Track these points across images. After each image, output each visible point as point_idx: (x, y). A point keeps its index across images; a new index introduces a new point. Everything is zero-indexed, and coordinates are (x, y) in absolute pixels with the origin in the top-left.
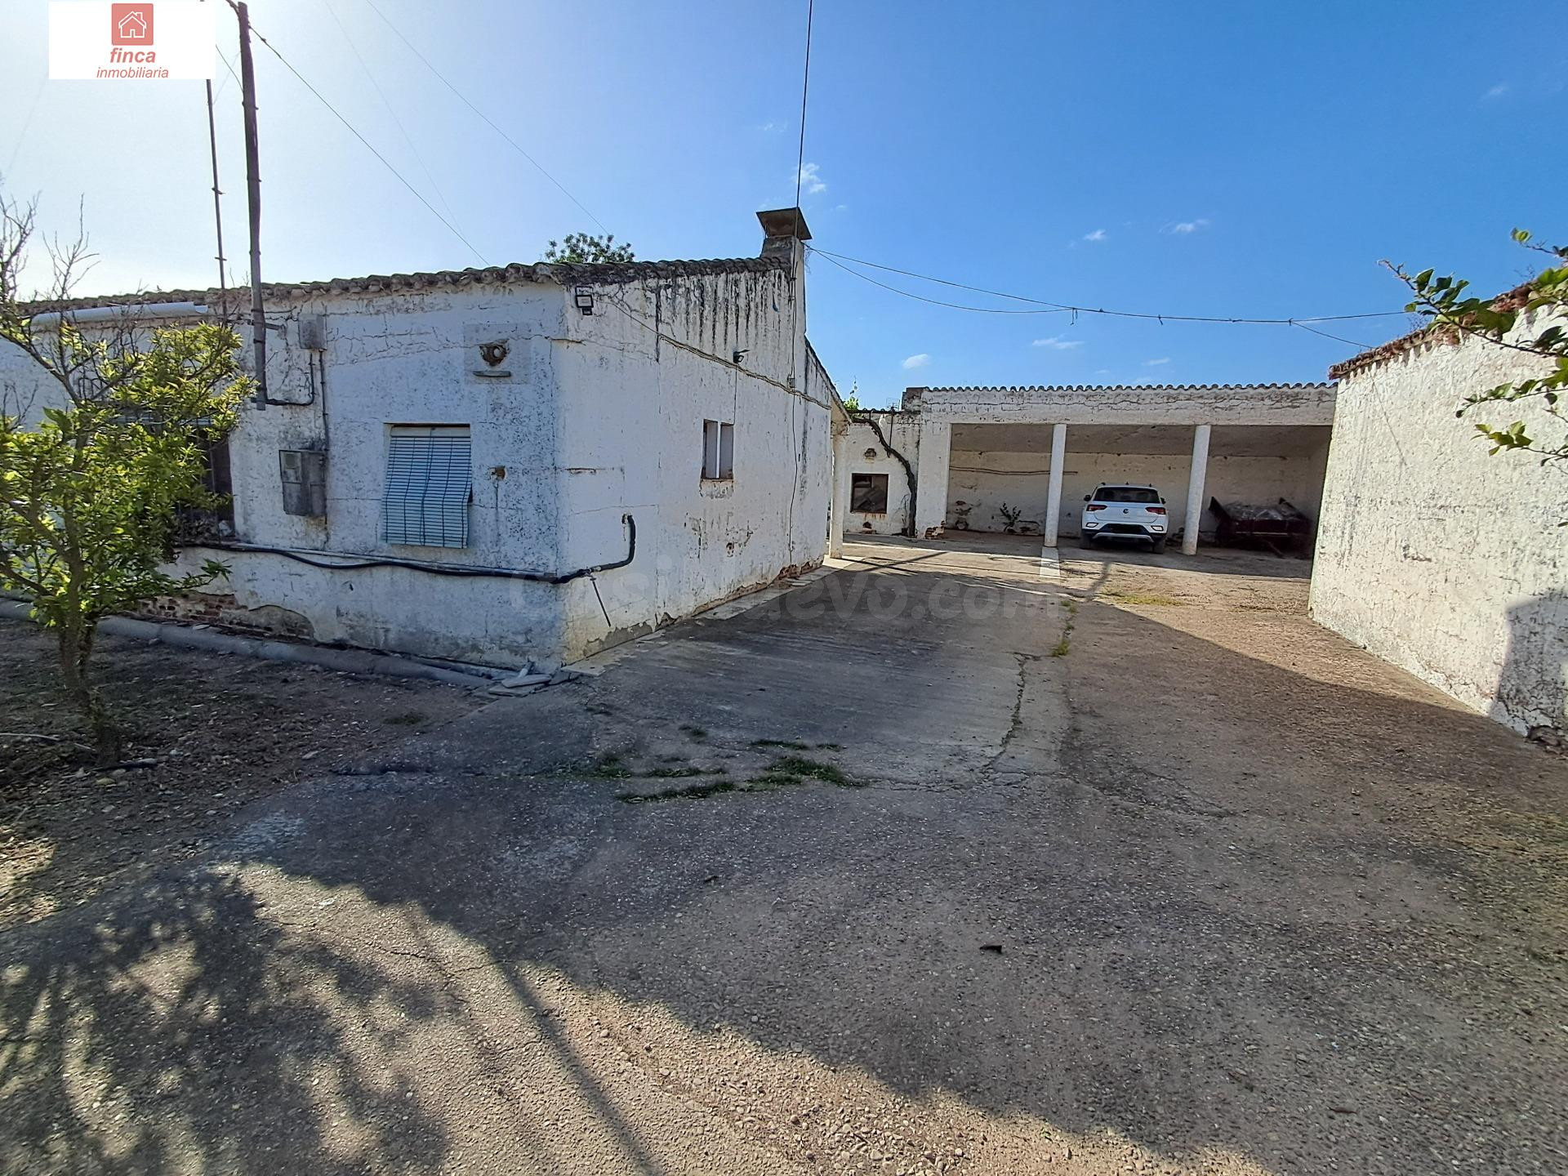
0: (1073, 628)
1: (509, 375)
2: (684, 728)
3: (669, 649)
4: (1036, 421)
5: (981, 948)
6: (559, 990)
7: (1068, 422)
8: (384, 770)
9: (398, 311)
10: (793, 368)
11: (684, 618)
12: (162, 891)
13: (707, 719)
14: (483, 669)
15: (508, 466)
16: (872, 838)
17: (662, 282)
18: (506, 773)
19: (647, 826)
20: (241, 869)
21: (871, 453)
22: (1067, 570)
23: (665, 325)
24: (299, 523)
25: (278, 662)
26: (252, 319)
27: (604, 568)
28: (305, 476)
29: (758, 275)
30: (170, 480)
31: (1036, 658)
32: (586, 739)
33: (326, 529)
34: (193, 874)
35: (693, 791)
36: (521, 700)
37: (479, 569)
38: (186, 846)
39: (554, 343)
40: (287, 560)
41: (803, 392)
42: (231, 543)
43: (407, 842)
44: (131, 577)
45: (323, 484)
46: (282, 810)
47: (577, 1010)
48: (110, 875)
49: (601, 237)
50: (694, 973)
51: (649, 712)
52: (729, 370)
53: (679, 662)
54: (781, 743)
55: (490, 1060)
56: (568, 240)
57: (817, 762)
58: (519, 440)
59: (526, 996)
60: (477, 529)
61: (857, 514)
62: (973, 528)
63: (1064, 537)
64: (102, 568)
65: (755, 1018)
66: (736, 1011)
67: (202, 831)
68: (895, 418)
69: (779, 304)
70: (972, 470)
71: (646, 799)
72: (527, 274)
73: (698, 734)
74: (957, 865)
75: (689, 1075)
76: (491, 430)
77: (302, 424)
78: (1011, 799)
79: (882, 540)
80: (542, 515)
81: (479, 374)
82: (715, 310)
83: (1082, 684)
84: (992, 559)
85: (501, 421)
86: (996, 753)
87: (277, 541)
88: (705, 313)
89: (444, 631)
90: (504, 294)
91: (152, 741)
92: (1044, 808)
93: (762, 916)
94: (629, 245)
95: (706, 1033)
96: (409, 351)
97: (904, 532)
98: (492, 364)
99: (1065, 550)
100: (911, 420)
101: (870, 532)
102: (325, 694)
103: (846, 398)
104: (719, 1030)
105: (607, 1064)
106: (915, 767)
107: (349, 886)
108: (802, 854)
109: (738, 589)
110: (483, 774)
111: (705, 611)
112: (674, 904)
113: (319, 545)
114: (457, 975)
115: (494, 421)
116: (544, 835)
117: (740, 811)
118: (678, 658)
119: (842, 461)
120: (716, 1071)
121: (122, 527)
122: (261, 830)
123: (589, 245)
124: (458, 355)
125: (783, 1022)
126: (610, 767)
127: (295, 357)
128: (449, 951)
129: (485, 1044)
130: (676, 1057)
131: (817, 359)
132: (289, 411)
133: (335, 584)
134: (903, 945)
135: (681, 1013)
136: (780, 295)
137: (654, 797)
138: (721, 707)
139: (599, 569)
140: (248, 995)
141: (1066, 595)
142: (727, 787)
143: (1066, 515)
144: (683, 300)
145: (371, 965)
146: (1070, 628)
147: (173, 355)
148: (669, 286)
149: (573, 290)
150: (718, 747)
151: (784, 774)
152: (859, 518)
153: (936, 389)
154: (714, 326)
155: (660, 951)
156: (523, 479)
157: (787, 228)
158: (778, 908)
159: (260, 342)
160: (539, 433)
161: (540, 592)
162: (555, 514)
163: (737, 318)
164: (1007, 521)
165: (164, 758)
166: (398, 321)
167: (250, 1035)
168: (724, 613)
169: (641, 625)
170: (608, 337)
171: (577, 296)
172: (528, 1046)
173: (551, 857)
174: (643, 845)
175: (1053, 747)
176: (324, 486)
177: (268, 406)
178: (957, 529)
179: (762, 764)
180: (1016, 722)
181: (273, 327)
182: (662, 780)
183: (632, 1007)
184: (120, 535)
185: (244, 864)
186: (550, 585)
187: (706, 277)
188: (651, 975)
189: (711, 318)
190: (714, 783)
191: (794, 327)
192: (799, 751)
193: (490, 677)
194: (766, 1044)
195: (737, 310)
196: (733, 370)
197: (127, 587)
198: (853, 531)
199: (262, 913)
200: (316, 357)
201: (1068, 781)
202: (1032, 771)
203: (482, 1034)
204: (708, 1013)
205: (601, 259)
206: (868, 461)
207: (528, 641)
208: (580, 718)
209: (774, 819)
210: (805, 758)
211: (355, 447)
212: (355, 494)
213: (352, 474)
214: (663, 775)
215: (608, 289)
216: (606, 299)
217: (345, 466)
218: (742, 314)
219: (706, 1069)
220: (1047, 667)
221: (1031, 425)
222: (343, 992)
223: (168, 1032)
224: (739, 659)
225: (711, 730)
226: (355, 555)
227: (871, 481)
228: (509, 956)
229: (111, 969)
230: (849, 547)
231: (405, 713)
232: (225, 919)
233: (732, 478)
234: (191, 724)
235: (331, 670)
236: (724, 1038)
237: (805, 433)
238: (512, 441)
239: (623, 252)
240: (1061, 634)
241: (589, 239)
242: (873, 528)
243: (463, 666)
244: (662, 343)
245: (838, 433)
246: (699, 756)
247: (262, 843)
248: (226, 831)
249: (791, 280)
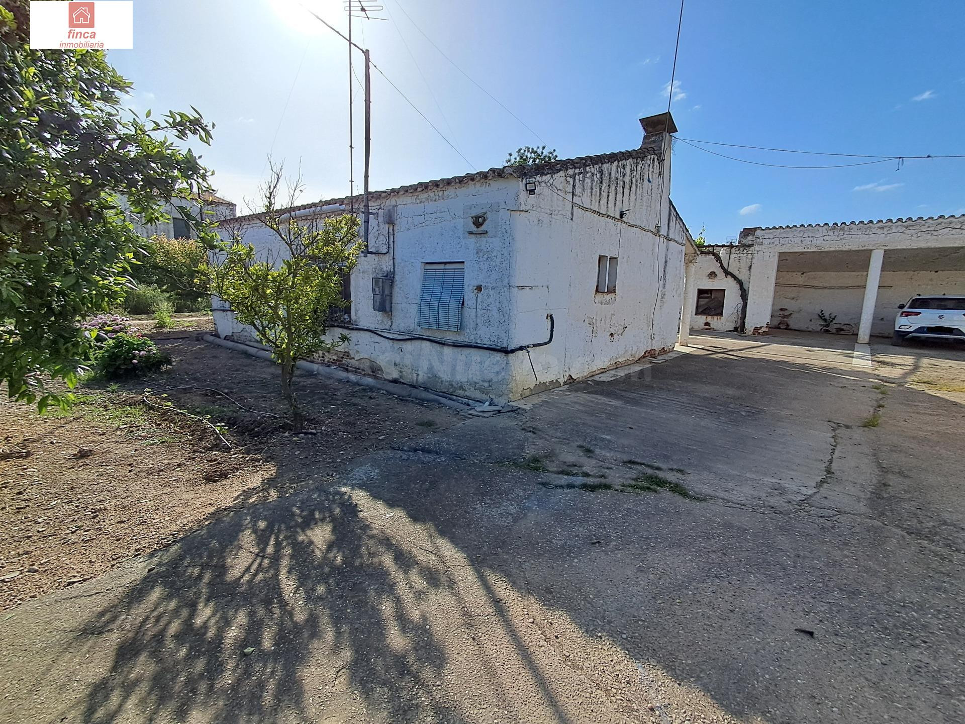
0: (883, 406)
1: (487, 232)
2: (580, 447)
3: (572, 397)
4: (855, 248)
5: (796, 630)
6: (506, 589)
7: (886, 248)
8: (415, 450)
9: (431, 200)
10: (660, 218)
11: (580, 379)
12: (319, 496)
13: (594, 442)
14: (465, 400)
15: (483, 285)
16: (708, 537)
17: (577, 171)
18: (477, 460)
19: (556, 503)
20: (352, 490)
21: (712, 275)
22: (878, 362)
23: (577, 197)
24: (379, 315)
25: (367, 387)
26: (363, 210)
27: (535, 346)
28: (383, 291)
29: (638, 160)
30: (328, 293)
31: (847, 427)
32: (521, 447)
33: (391, 319)
34: (332, 490)
35: (585, 486)
36: (485, 419)
37: (466, 343)
38: (328, 475)
39: (512, 212)
40: (373, 335)
41: (666, 235)
42: (348, 325)
43: (427, 490)
44: (310, 340)
45: (391, 295)
46: (369, 464)
47: (516, 603)
48: (299, 484)
49: (538, 147)
50: (585, 598)
51: (559, 434)
52: (616, 223)
53: (577, 406)
54: (643, 464)
55: (469, 619)
56: (518, 152)
57: (669, 480)
58: (490, 270)
59: (488, 589)
60: (466, 320)
61: (700, 316)
62: (793, 328)
63: (877, 337)
64: (299, 337)
65: (624, 636)
66: (612, 628)
67: (335, 469)
68: (733, 250)
69: (652, 178)
70: (795, 286)
71: (556, 487)
72: (498, 174)
73: (588, 452)
74: (777, 568)
75: (582, 660)
76: (475, 265)
77: (383, 263)
78: (823, 528)
79: (721, 335)
80: (501, 313)
81: (471, 233)
82: (609, 185)
83: (892, 451)
84: (809, 351)
85: (481, 259)
86: (810, 492)
87: (369, 325)
88: (603, 188)
89: (445, 377)
90: (486, 186)
91: (314, 422)
92: (854, 539)
93: (629, 573)
94: (554, 150)
95: (593, 637)
96: (436, 222)
97: (736, 329)
98: (478, 227)
99: (876, 347)
100: (745, 251)
101: (709, 329)
102: (388, 406)
103: (696, 238)
104: (601, 637)
105: (533, 639)
106: (743, 493)
107: (399, 508)
108: (657, 538)
109: (616, 363)
110: (465, 459)
111: (593, 376)
112: (573, 553)
113: (387, 327)
114: (452, 567)
115: (477, 259)
116: (497, 498)
117: (615, 503)
118: (576, 403)
119: (691, 280)
120: (599, 662)
121: (309, 316)
122: (361, 472)
123: (531, 153)
124: (460, 223)
125: (643, 643)
126: (535, 465)
127: (382, 228)
128: (448, 553)
129: (466, 609)
130: (574, 646)
131: (677, 213)
132: (377, 257)
133: (394, 348)
134: (732, 614)
135: (577, 620)
136: (653, 172)
137: (562, 487)
138: (604, 436)
139: (532, 346)
140: (355, 555)
141: (876, 381)
142: (607, 487)
143: (878, 319)
144: (589, 181)
145: (410, 553)
146: (880, 406)
147: (332, 231)
148: (581, 173)
149: (524, 181)
150: (602, 461)
151: (646, 485)
152: (702, 319)
153: (767, 228)
154: (608, 196)
155: (564, 580)
156: (491, 292)
157: (660, 127)
158: (640, 570)
159: (367, 222)
160: (501, 266)
161: (498, 358)
162: (508, 313)
163: (624, 189)
164: (823, 323)
165: (320, 431)
166: (430, 206)
167: (355, 576)
168: (606, 378)
169: (555, 381)
170: (543, 207)
171: (526, 184)
172: (488, 617)
173: (502, 512)
174: (555, 514)
175: (862, 495)
176: (391, 296)
177: (369, 255)
178: (779, 328)
179: (630, 476)
180: (829, 471)
181: (373, 214)
182: (566, 477)
183: (547, 609)
184: (307, 320)
185: (353, 489)
186: (504, 354)
187: (605, 165)
188: (559, 593)
189: (606, 190)
190: (599, 483)
191: (662, 192)
192: (656, 471)
193: (468, 405)
194: (631, 654)
195: (624, 184)
196: (619, 223)
197: (308, 346)
198: (696, 327)
199: (361, 515)
200: (391, 228)
201: (877, 523)
202: (843, 510)
203: (464, 603)
204: (594, 625)
205: (538, 160)
206: (710, 280)
207: (490, 386)
208: (518, 433)
209: (638, 512)
210: (660, 476)
211: (407, 276)
212: (405, 300)
213: (405, 290)
214: (568, 474)
215: (545, 178)
216: (543, 184)
217: (401, 286)
218: (627, 186)
219: (592, 659)
220: (858, 434)
221: (849, 251)
222: (396, 564)
223: (320, 566)
224: (616, 407)
225: (597, 450)
226: (405, 333)
227: (711, 294)
228: (478, 564)
229: (299, 530)
230: (693, 339)
231: (426, 421)
232: (345, 514)
233: (615, 292)
234: (330, 415)
235: (391, 394)
236: (604, 643)
237: (666, 262)
238: (486, 270)
239: (551, 155)
240: (872, 410)
241: (530, 150)
242: (712, 326)
243: (455, 397)
244: (575, 208)
245: (689, 261)
246: (589, 466)
247: (361, 479)
248: (346, 471)
249: (661, 161)
